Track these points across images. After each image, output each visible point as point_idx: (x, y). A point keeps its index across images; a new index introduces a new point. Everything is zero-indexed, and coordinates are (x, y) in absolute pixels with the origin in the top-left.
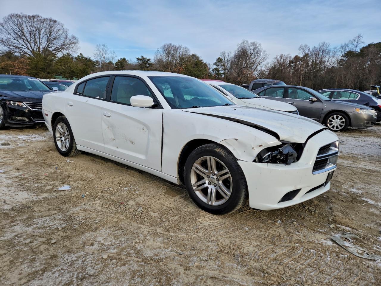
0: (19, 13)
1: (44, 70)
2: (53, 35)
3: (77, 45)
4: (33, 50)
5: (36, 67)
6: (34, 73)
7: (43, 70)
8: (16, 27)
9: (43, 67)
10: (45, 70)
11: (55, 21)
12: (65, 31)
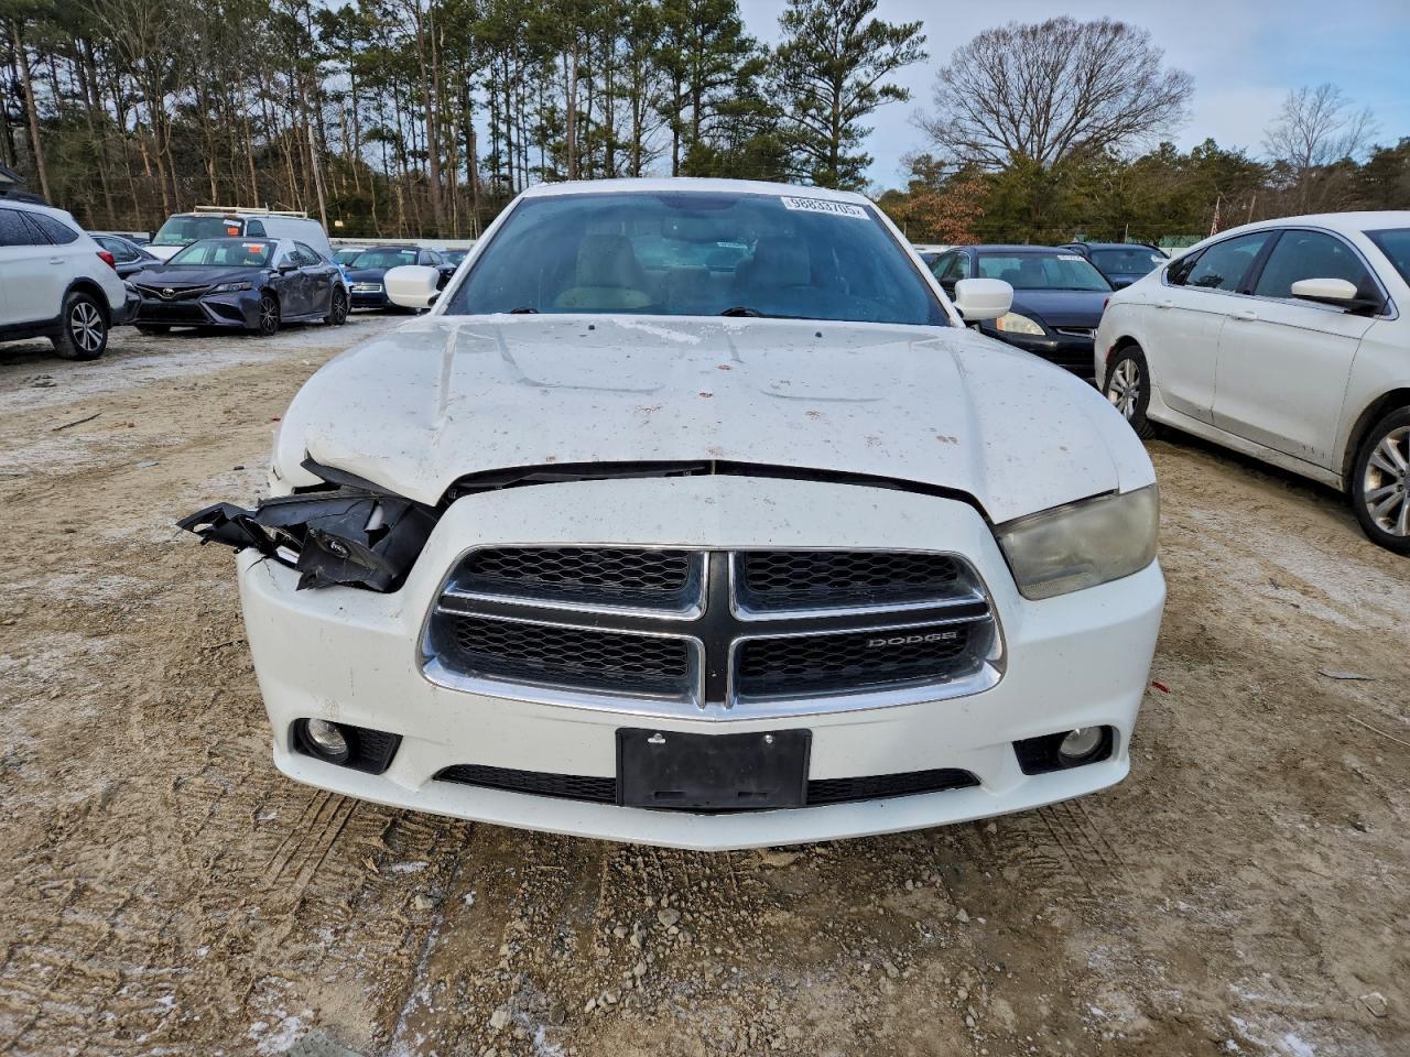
0: (1004, 26)
1: (1026, 217)
2: (1100, 85)
3: (1184, 105)
4: (1022, 147)
5: (1003, 210)
6: (993, 227)
7: (1024, 214)
8: (985, 78)
9: (1025, 205)
10: (1030, 215)
11: (1118, 29)
12: (1151, 60)
